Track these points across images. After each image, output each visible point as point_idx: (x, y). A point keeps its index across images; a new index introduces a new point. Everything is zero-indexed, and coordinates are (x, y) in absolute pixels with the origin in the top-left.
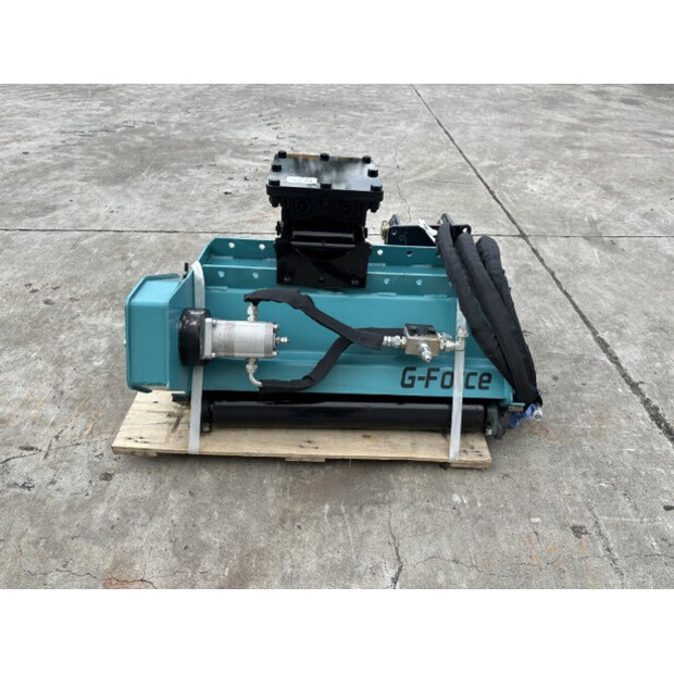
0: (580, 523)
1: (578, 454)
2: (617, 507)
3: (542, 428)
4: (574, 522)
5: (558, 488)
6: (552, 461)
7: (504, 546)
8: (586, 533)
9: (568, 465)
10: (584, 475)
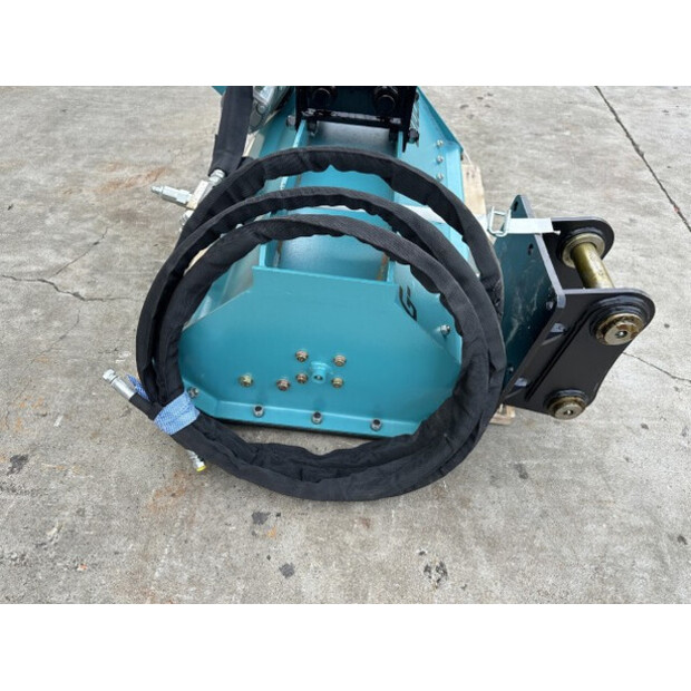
0: (25, 469)
1: (114, 522)
2: (14, 531)
3: (183, 491)
4: (32, 462)
5: (82, 466)
6: (122, 478)
7: (52, 380)
8: (12, 471)
9: (106, 497)
10: (81, 513)
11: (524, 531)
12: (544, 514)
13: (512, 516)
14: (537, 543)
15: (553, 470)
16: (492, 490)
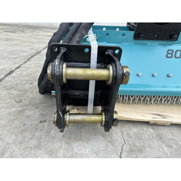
11: (21, 119)
12: (24, 125)
13: (28, 117)
14: (16, 121)
15: (41, 131)
16: (39, 114)
